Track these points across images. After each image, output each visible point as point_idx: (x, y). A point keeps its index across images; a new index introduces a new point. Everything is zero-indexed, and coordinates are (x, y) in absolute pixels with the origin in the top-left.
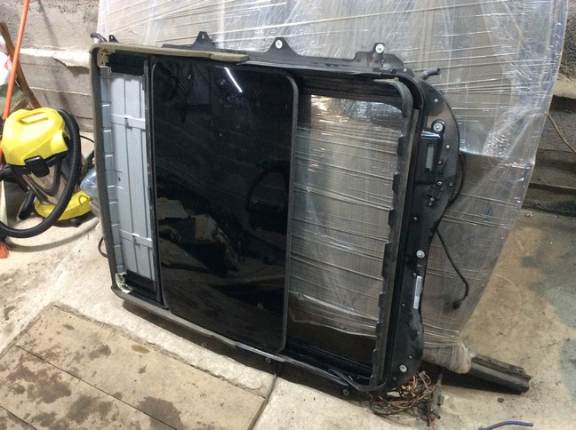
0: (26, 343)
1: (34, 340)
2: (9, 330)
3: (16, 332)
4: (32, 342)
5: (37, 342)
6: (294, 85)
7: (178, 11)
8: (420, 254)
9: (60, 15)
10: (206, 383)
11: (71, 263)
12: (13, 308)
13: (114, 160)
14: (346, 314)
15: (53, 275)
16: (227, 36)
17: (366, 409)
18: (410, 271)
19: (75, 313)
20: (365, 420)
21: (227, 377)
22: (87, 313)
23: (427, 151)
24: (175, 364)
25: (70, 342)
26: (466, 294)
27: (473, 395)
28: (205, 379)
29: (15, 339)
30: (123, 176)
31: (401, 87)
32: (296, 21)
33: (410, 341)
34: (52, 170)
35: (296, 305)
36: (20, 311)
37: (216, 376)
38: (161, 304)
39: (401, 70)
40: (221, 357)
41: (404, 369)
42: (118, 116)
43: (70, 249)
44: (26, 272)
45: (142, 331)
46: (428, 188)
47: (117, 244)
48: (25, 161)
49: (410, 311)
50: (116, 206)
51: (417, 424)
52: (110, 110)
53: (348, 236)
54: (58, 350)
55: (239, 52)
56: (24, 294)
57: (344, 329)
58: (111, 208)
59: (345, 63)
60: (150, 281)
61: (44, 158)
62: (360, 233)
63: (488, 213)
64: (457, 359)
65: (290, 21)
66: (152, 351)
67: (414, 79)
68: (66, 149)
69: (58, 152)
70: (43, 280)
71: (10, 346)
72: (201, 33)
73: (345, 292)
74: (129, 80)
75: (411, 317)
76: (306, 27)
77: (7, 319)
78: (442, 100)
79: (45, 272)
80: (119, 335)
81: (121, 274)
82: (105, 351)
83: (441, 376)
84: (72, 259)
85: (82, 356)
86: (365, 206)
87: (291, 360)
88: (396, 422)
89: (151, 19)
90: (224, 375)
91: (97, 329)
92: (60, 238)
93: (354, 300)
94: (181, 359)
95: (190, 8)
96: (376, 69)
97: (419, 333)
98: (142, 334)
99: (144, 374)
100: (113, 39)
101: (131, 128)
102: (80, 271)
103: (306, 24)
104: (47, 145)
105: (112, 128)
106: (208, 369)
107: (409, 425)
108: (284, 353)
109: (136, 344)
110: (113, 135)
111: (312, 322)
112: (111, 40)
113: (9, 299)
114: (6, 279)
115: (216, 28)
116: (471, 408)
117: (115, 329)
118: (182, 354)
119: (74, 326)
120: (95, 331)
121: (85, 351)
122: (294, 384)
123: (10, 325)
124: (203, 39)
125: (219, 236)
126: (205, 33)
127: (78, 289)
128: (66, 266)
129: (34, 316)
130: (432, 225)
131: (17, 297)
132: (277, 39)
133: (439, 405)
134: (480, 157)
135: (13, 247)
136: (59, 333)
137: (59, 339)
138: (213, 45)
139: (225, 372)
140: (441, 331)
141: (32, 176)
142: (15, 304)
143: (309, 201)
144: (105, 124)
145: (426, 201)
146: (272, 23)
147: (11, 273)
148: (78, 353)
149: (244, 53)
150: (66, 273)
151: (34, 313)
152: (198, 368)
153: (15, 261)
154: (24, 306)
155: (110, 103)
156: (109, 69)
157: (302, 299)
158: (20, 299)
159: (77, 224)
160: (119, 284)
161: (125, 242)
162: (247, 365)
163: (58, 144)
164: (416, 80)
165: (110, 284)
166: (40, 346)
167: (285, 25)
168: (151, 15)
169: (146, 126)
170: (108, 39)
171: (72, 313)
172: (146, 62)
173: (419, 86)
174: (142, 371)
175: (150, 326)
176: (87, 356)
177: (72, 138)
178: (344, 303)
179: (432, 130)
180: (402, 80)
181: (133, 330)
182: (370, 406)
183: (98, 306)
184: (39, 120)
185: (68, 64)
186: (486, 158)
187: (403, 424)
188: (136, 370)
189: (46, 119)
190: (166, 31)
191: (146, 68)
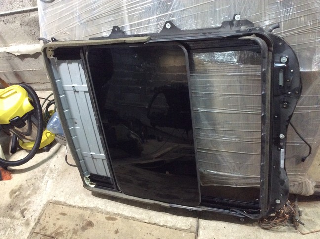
0: (40, 230)
1: (45, 227)
2: (27, 224)
3: (32, 224)
4: (44, 228)
5: (47, 228)
6: (184, 50)
7: (95, 15)
8: (282, 136)
9: (5, 25)
10: (157, 231)
11: (52, 174)
12: (25, 210)
13: (70, 112)
14: (236, 177)
15: (43, 184)
16: (131, 26)
17: (257, 227)
18: (276, 147)
19: (64, 204)
20: (258, 233)
21: (169, 225)
22: (71, 203)
23: (278, 76)
24: (135, 223)
25: (67, 224)
26: (310, 153)
27: (316, 205)
28: (156, 229)
29: (33, 228)
30: (78, 121)
31: (259, 40)
32: (177, 9)
33: (281, 186)
34: (26, 122)
35: (203, 176)
36: (30, 210)
37: (161, 226)
38: (117, 190)
39: (255, 29)
40: (161, 214)
41: (278, 202)
42: (67, 86)
43: (48, 166)
44: (26, 185)
45: (109, 207)
46: (282, 97)
47: (82, 160)
48: (10, 121)
49: (279, 169)
50: (77, 139)
51: (290, 230)
52: (61, 83)
53: (230, 132)
54: (61, 230)
55: (142, 35)
56: (29, 200)
57: (235, 185)
58: (74, 141)
59: (216, 30)
60: (107, 178)
61: (21, 116)
62: (238, 130)
63: (317, 104)
64: (306, 189)
65: (173, 10)
66: (118, 218)
67: (264, 33)
68: (32, 108)
69: (28, 111)
70: (38, 188)
71: (31, 233)
72: (114, 28)
73: (233, 164)
74: (71, 63)
75: (280, 173)
76: (185, 12)
77: (24, 217)
78: (284, 43)
79: (38, 183)
80: (95, 213)
81: (88, 177)
82: (90, 224)
83: (297, 199)
84: (51, 171)
85: (77, 230)
86: (239, 113)
87: (206, 209)
88: (277, 231)
89: (78, 23)
90: (166, 224)
91: (81, 212)
92: (40, 160)
93: (239, 168)
94: (138, 220)
95: (103, 12)
96: (237, 31)
97: (286, 181)
98: (109, 209)
99: (118, 234)
100: (54, 40)
101: (78, 92)
102: (59, 178)
103: (184, 10)
104: (21, 109)
105: (65, 94)
106: (156, 222)
107: (284, 231)
108: (201, 205)
109: (108, 216)
110: (66, 98)
111: (215, 185)
112: (53, 41)
113: (21, 205)
114: (15, 192)
115: (123, 22)
116: (317, 213)
117: (92, 210)
118: (137, 217)
119: (66, 213)
120: (80, 213)
121: (78, 227)
122: (210, 221)
123: (27, 220)
124: (116, 31)
125: (132, 136)
126: (117, 27)
127: (62, 189)
128: (49, 176)
129: (40, 211)
130: (288, 118)
131: (25, 203)
132: (167, 22)
133: (299, 216)
134: (311, 72)
135: (14, 172)
136: (58, 219)
137: (59, 223)
138: (124, 34)
139: (166, 222)
140: (295, 176)
141: (16, 128)
142: (25, 207)
143: (203, 117)
144: (60, 91)
145: (281, 105)
146: (160, 13)
147: (17, 188)
148: (74, 229)
149: (146, 35)
150: (51, 181)
151: (40, 210)
152: (149, 223)
153: (17, 180)
154: (32, 207)
155: (60, 79)
156: (56, 59)
157: (206, 173)
158: (28, 203)
159: (48, 150)
160: (88, 183)
161: (86, 158)
162: (178, 215)
163: (27, 106)
164: (266, 33)
165: (83, 184)
166: (50, 229)
167: (170, 12)
168: (77, 21)
169: (89, 90)
170: (51, 40)
171: (63, 205)
172: (81, 51)
173: (268, 37)
174: (116, 232)
175: (113, 203)
176: (80, 230)
177: (34, 100)
178: (234, 170)
179: (280, 62)
180: (258, 35)
181: (103, 208)
182: (259, 225)
183: (77, 198)
184: (12, 94)
185: (16, 54)
186: (314, 72)
187: (281, 232)
188: (113, 232)
189: (16, 92)
190: (89, 29)
191: (82, 55)
